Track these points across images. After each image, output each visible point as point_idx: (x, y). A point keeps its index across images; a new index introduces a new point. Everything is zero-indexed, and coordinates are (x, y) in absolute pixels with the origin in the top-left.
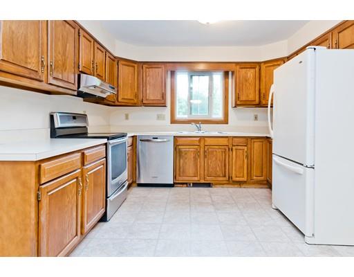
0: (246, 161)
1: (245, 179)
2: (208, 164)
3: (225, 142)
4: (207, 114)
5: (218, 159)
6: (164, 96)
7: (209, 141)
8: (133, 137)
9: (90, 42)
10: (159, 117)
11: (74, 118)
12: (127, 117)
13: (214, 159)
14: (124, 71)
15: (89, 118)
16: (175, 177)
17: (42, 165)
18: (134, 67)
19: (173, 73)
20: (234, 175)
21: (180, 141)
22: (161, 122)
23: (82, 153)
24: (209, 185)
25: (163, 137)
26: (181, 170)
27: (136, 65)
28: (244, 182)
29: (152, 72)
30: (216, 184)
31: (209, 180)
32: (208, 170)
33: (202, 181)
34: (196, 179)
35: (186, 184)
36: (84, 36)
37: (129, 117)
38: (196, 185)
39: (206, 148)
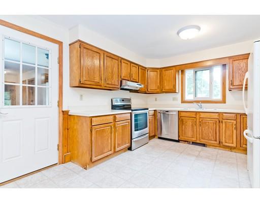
0: (235, 131)
1: (234, 145)
2: (202, 130)
3: (216, 116)
4: (209, 96)
5: (210, 127)
6: (174, 87)
7: (202, 115)
8: (155, 110)
9: (128, 64)
10: (174, 99)
11: (123, 100)
13: (207, 127)
14: (152, 74)
15: (132, 100)
16: (179, 136)
17: (93, 119)
18: (157, 71)
19: (183, 72)
20: (224, 141)
21: (183, 114)
22: (175, 102)
23: (114, 116)
24: (204, 145)
25: (172, 111)
26: (183, 132)
27: (158, 71)
28: (234, 148)
29: (167, 73)
30: (210, 145)
31: (203, 141)
32: (202, 135)
33: (198, 142)
34: (194, 139)
35: (188, 142)
36: (124, 63)
37: (157, 99)
38: (194, 143)
39: (201, 119)
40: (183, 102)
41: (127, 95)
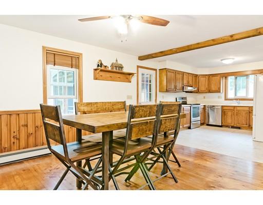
2: (238, 118)
5: (243, 116)
6: (219, 88)
7: (238, 108)
8: (204, 105)
10: (219, 97)
11: (182, 98)
12: (204, 98)
13: (241, 116)
14: (202, 79)
15: (187, 98)
16: (222, 123)
19: (226, 78)
21: (225, 108)
22: (219, 100)
23: (183, 107)
24: (239, 128)
26: (225, 120)
27: (207, 76)
29: (214, 78)
31: (238, 125)
32: (238, 121)
33: (235, 126)
34: (232, 125)
35: (228, 126)
36: (185, 75)
38: (233, 127)
39: (237, 111)
40: (226, 99)
41: (184, 95)
